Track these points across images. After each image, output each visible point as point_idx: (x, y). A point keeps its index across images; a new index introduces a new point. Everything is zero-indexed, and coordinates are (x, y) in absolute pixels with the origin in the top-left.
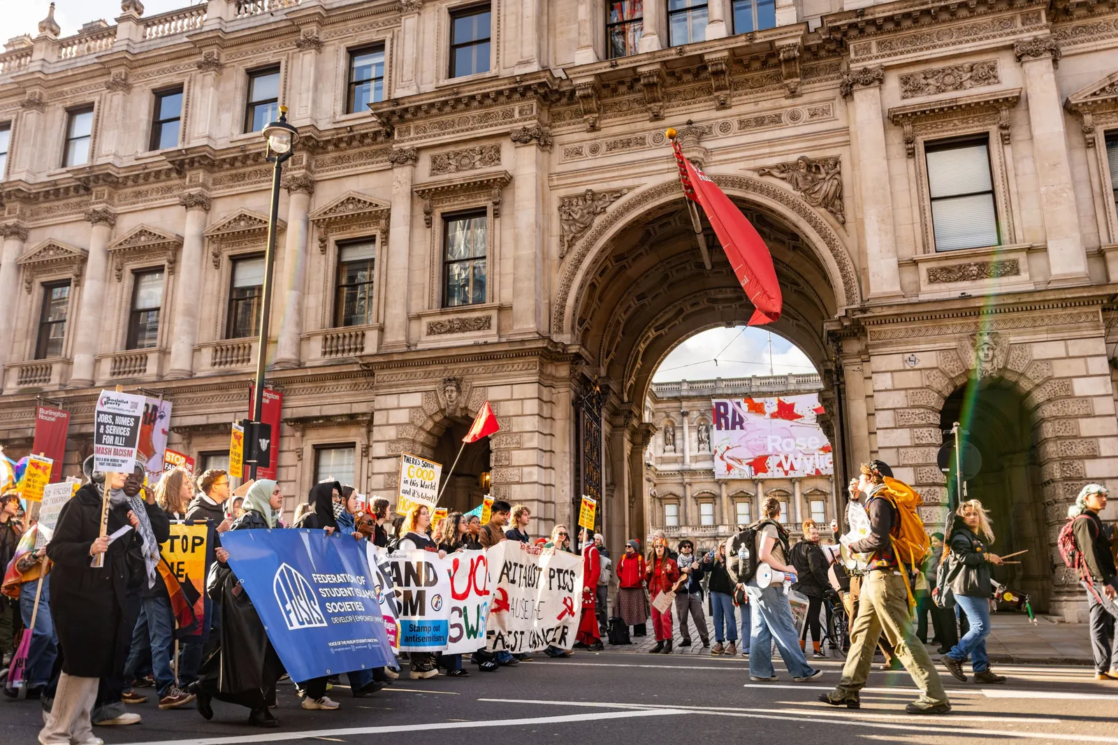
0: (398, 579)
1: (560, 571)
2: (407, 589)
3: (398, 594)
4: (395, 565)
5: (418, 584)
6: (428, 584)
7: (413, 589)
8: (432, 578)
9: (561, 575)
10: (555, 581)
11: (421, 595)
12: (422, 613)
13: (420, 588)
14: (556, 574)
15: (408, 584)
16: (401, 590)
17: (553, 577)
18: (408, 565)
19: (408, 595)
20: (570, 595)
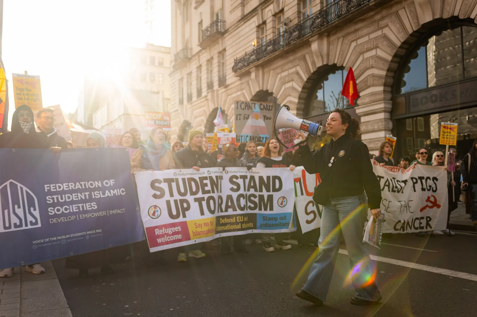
0: (255, 187)
1: (421, 178)
2: (261, 193)
3: (255, 196)
4: (252, 178)
5: (268, 190)
6: (275, 190)
7: (265, 193)
8: (277, 186)
9: (424, 181)
10: (418, 186)
11: (270, 198)
12: (271, 209)
13: (269, 193)
14: (419, 181)
15: (261, 190)
16: (257, 194)
17: (417, 182)
18: (261, 178)
19: (261, 197)
20: (434, 194)
